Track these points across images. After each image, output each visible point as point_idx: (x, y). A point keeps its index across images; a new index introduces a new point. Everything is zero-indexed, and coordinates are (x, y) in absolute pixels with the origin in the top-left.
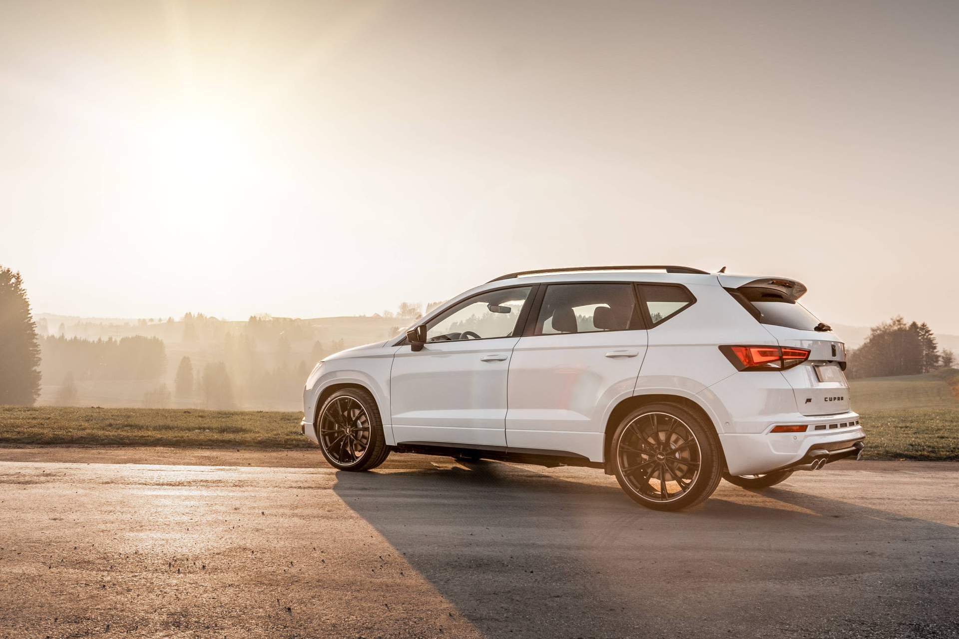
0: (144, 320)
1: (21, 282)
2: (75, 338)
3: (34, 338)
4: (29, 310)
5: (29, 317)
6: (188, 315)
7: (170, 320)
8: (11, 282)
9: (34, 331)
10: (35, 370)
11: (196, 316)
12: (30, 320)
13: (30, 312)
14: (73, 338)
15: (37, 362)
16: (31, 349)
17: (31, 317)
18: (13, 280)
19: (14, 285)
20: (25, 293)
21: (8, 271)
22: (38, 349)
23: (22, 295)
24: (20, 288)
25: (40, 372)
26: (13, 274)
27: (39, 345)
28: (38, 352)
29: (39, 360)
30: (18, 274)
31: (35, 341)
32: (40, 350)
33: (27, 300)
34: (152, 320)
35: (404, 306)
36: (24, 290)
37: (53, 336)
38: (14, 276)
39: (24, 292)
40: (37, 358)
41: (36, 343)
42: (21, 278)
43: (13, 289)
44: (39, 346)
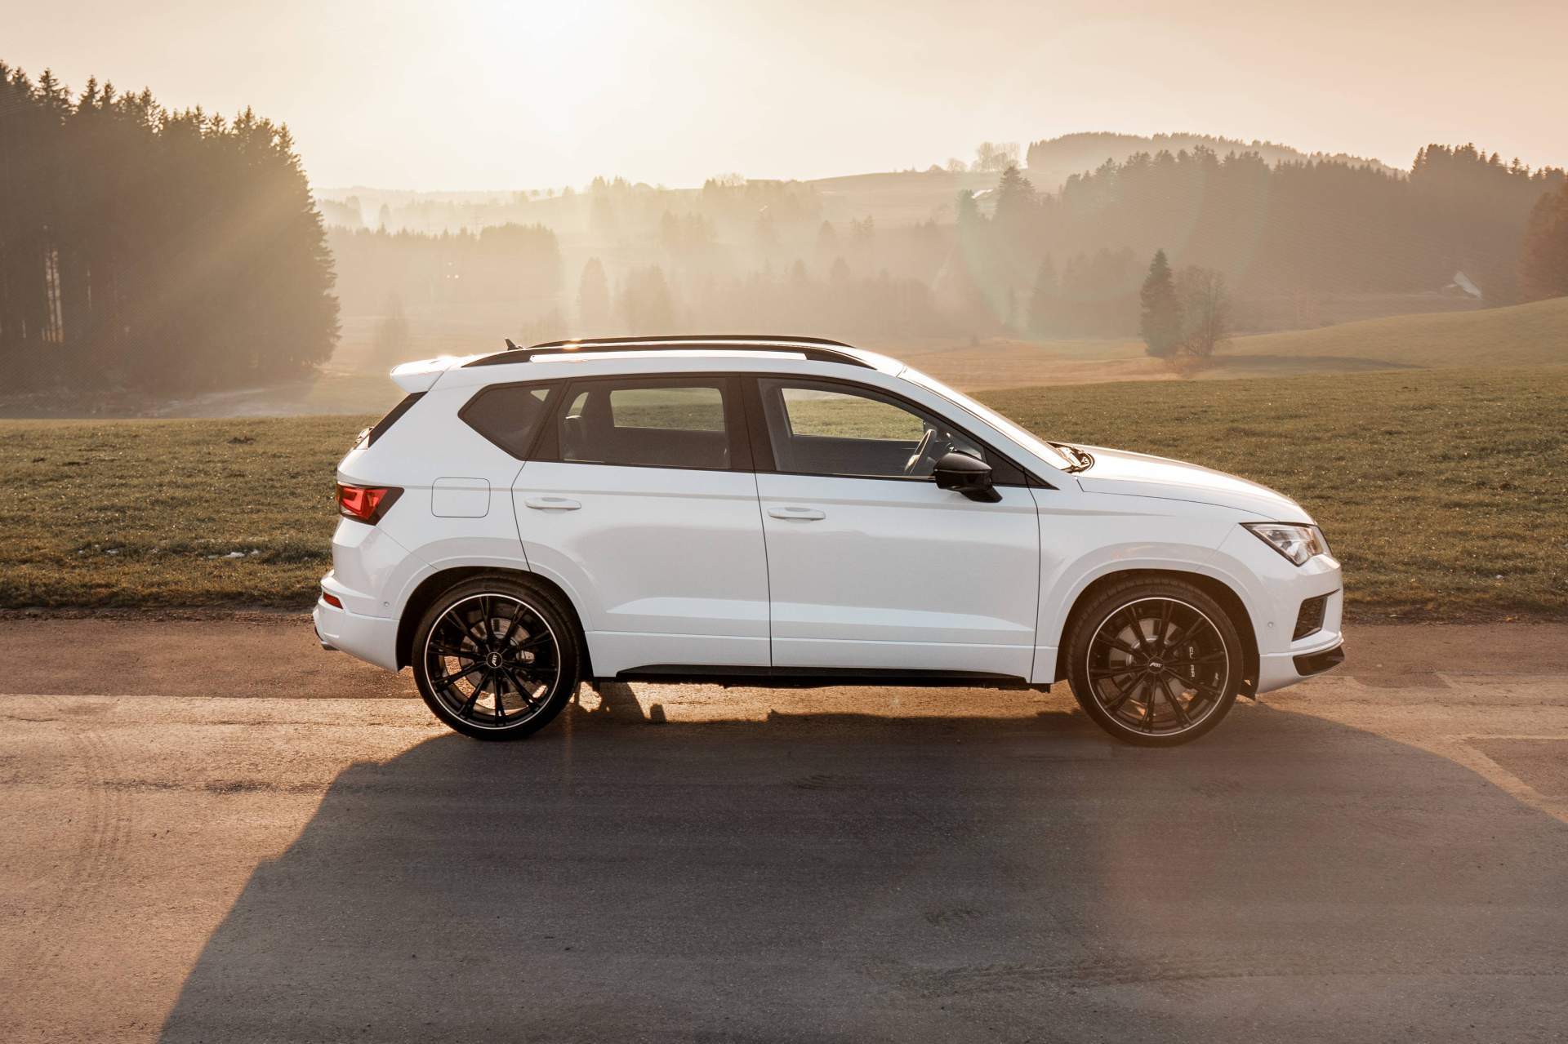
0: (523, 193)
1: (291, 142)
2: (404, 230)
3: (322, 240)
4: (309, 191)
5: (310, 203)
6: (599, 182)
7: (568, 192)
8: (273, 144)
9: (321, 226)
10: (328, 296)
11: (612, 183)
12: (311, 209)
13: (310, 194)
14: (401, 232)
15: (329, 282)
16: (318, 259)
17: (313, 204)
18: (276, 140)
19: (278, 149)
20: (299, 161)
21: (267, 124)
22: (330, 259)
23: (293, 165)
24: (289, 153)
25: (337, 298)
26: (275, 128)
27: (331, 251)
28: (330, 263)
29: (334, 278)
30: (284, 129)
31: (323, 244)
32: (334, 260)
33: (304, 173)
34: (535, 193)
35: (986, 149)
36: (296, 156)
37: (367, 230)
38: (276, 132)
39: (295, 160)
40: (330, 273)
41: (326, 248)
42: (291, 134)
43: (277, 155)
44: (331, 254)
